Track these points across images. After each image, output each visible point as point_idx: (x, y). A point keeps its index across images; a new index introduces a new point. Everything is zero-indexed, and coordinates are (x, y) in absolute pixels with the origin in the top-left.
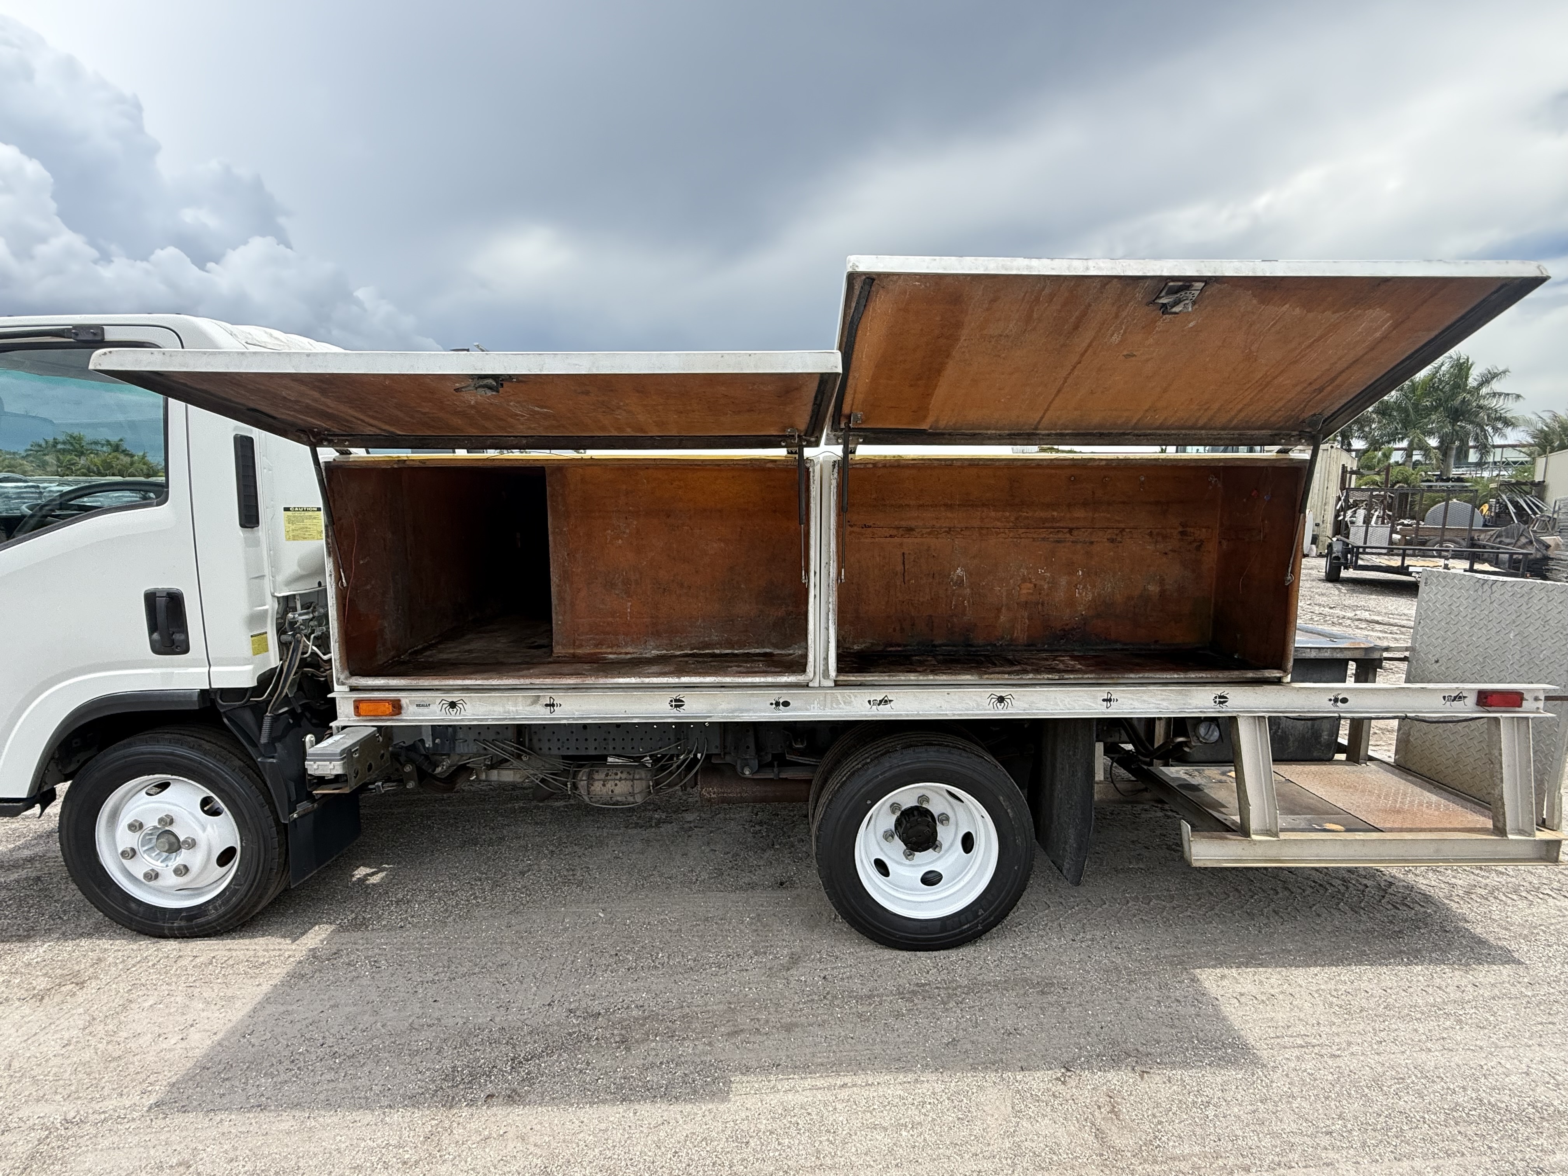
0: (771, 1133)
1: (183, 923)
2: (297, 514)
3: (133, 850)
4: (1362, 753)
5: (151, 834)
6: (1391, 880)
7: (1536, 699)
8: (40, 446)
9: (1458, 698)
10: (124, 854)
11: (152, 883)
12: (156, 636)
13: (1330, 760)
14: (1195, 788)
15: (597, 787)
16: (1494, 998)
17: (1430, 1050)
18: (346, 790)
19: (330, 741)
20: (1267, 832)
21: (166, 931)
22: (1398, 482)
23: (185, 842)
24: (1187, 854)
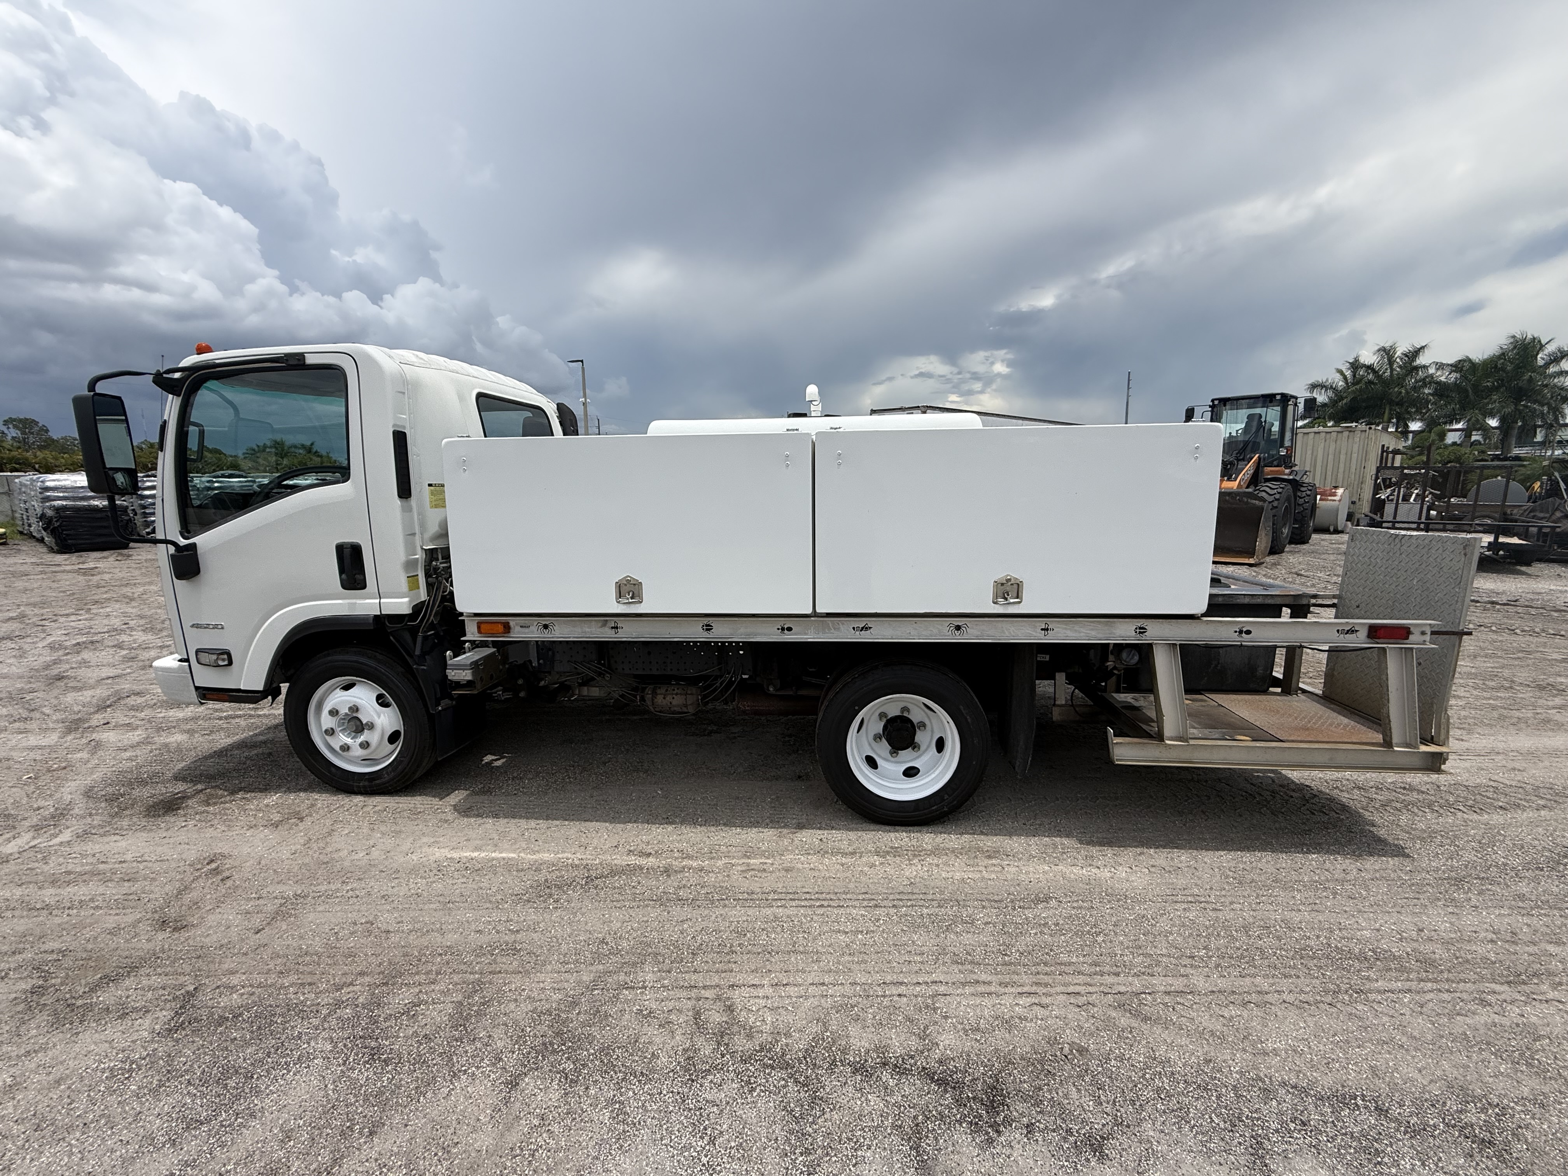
0: (763, 930)
1: (366, 783)
2: (438, 488)
3: (332, 729)
4: (1293, 686)
5: (344, 719)
6: (1317, 794)
7: (1423, 633)
8: (254, 450)
9: (1352, 631)
10: (326, 731)
11: (345, 753)
12: (344, 576)
13: (1265, 692)
14: (1137, 709)
15: (659, 699)
16: (1373, 880)
17: (1300, 911)
18: (475, 692)
19: (464, 656)
20: (1180, 739)
21: (355, 789)
22: (1450, 462)
23: (367, 724)
24: (1111, 755)
